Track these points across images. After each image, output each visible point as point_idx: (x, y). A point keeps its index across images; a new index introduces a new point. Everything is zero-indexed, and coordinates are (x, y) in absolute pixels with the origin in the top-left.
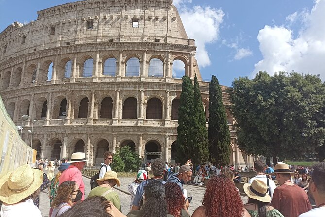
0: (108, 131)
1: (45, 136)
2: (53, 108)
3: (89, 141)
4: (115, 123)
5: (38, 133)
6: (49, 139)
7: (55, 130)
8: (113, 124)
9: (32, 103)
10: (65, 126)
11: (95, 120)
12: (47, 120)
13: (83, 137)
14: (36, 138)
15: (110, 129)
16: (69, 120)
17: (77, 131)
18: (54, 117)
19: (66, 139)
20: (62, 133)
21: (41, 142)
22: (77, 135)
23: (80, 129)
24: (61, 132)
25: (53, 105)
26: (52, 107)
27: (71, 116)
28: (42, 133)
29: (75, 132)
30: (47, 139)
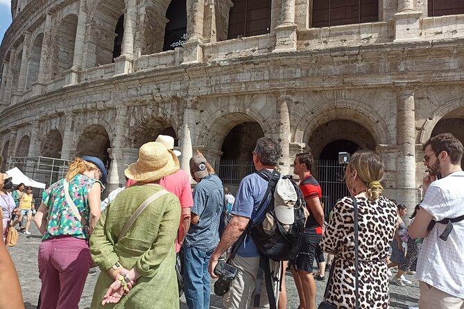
0: (372, 71)
1: (122, 113)
2: (142, 18)
3: (286, 120)
4: (406, 34)
5: (101, 106)
6: (133, 122)
7: (153, 87)
8: (399, 39)
9: (82, 17)
10: (185, 67)
11: (302, 36)
12: (124, 59)
13: (259, 108)
14: (96, 121)
15: (385, 64)
16: (199, 49)
17: (233, 81)
18: (149, 47)
19: (190, 116)
20: (175, 97)
21: (110, 135)
22: (233, 101)
23: (245, 76)
24: (170, 94)
25: (143, 11)
26: (138, 16)
27: (206, 34)
28: (109, 104)
29: (225, 89)
30: (127, 123)
